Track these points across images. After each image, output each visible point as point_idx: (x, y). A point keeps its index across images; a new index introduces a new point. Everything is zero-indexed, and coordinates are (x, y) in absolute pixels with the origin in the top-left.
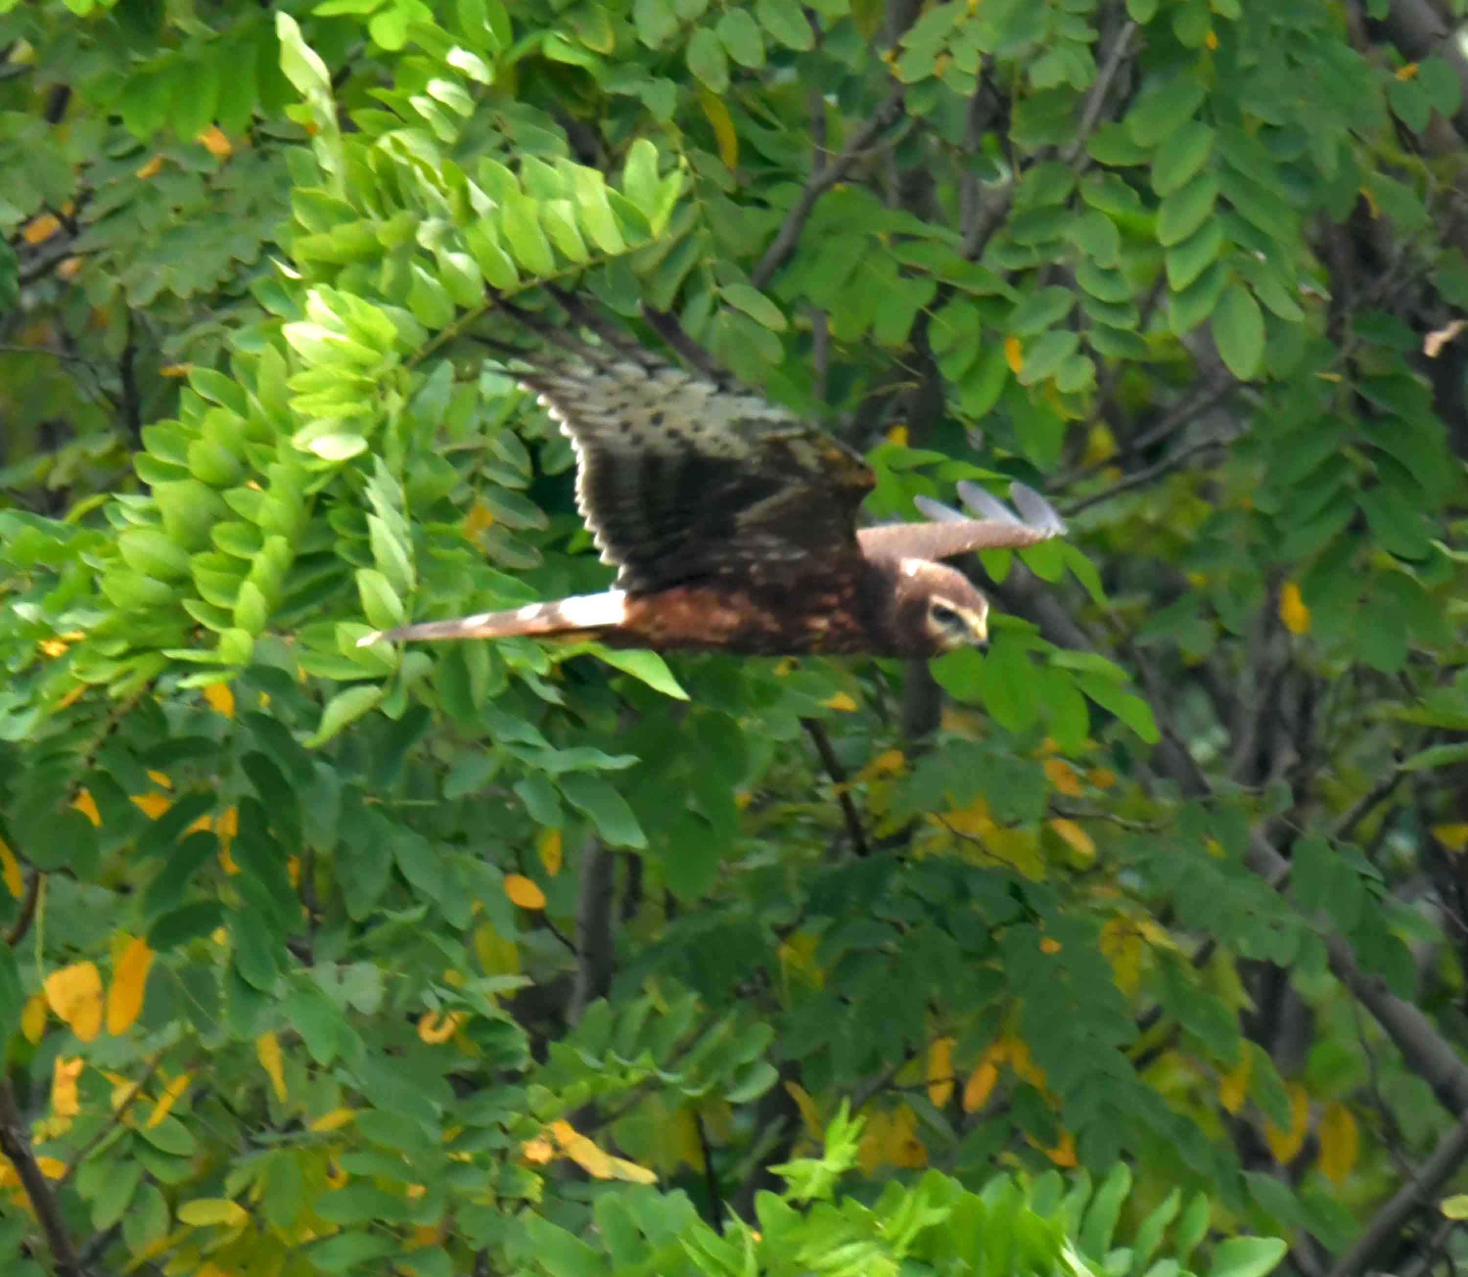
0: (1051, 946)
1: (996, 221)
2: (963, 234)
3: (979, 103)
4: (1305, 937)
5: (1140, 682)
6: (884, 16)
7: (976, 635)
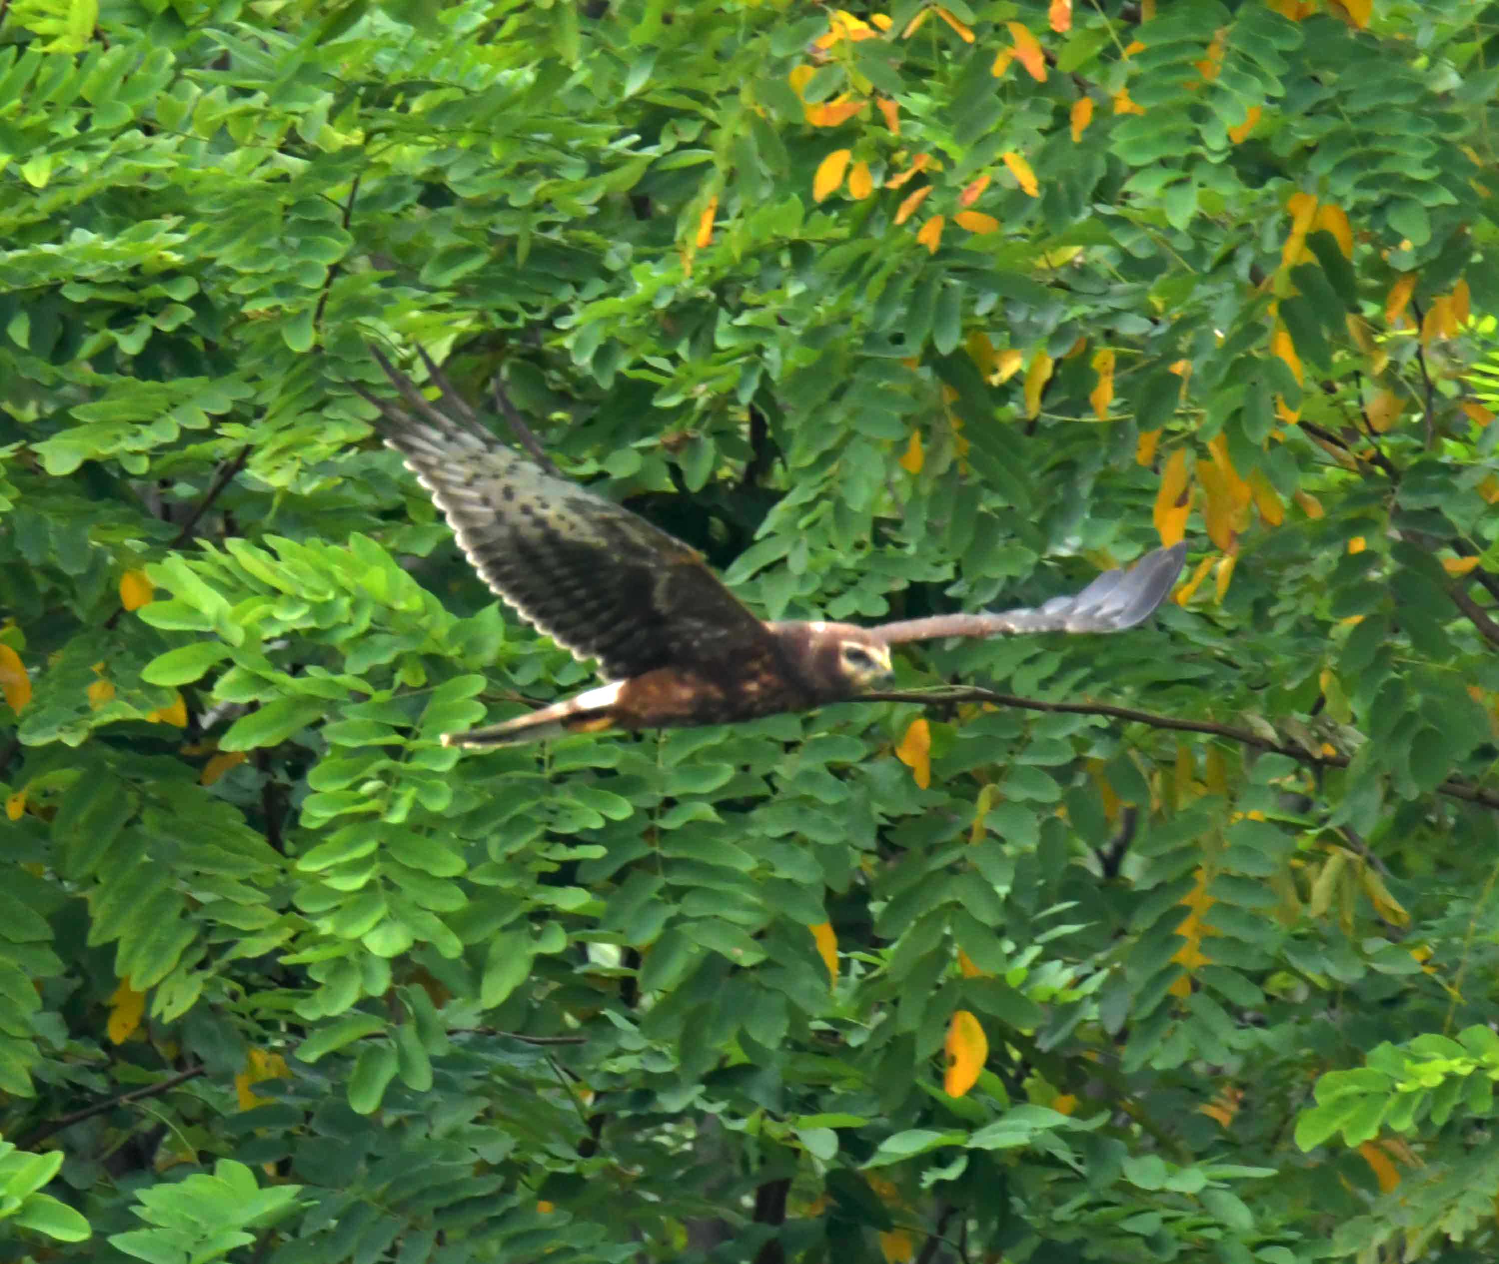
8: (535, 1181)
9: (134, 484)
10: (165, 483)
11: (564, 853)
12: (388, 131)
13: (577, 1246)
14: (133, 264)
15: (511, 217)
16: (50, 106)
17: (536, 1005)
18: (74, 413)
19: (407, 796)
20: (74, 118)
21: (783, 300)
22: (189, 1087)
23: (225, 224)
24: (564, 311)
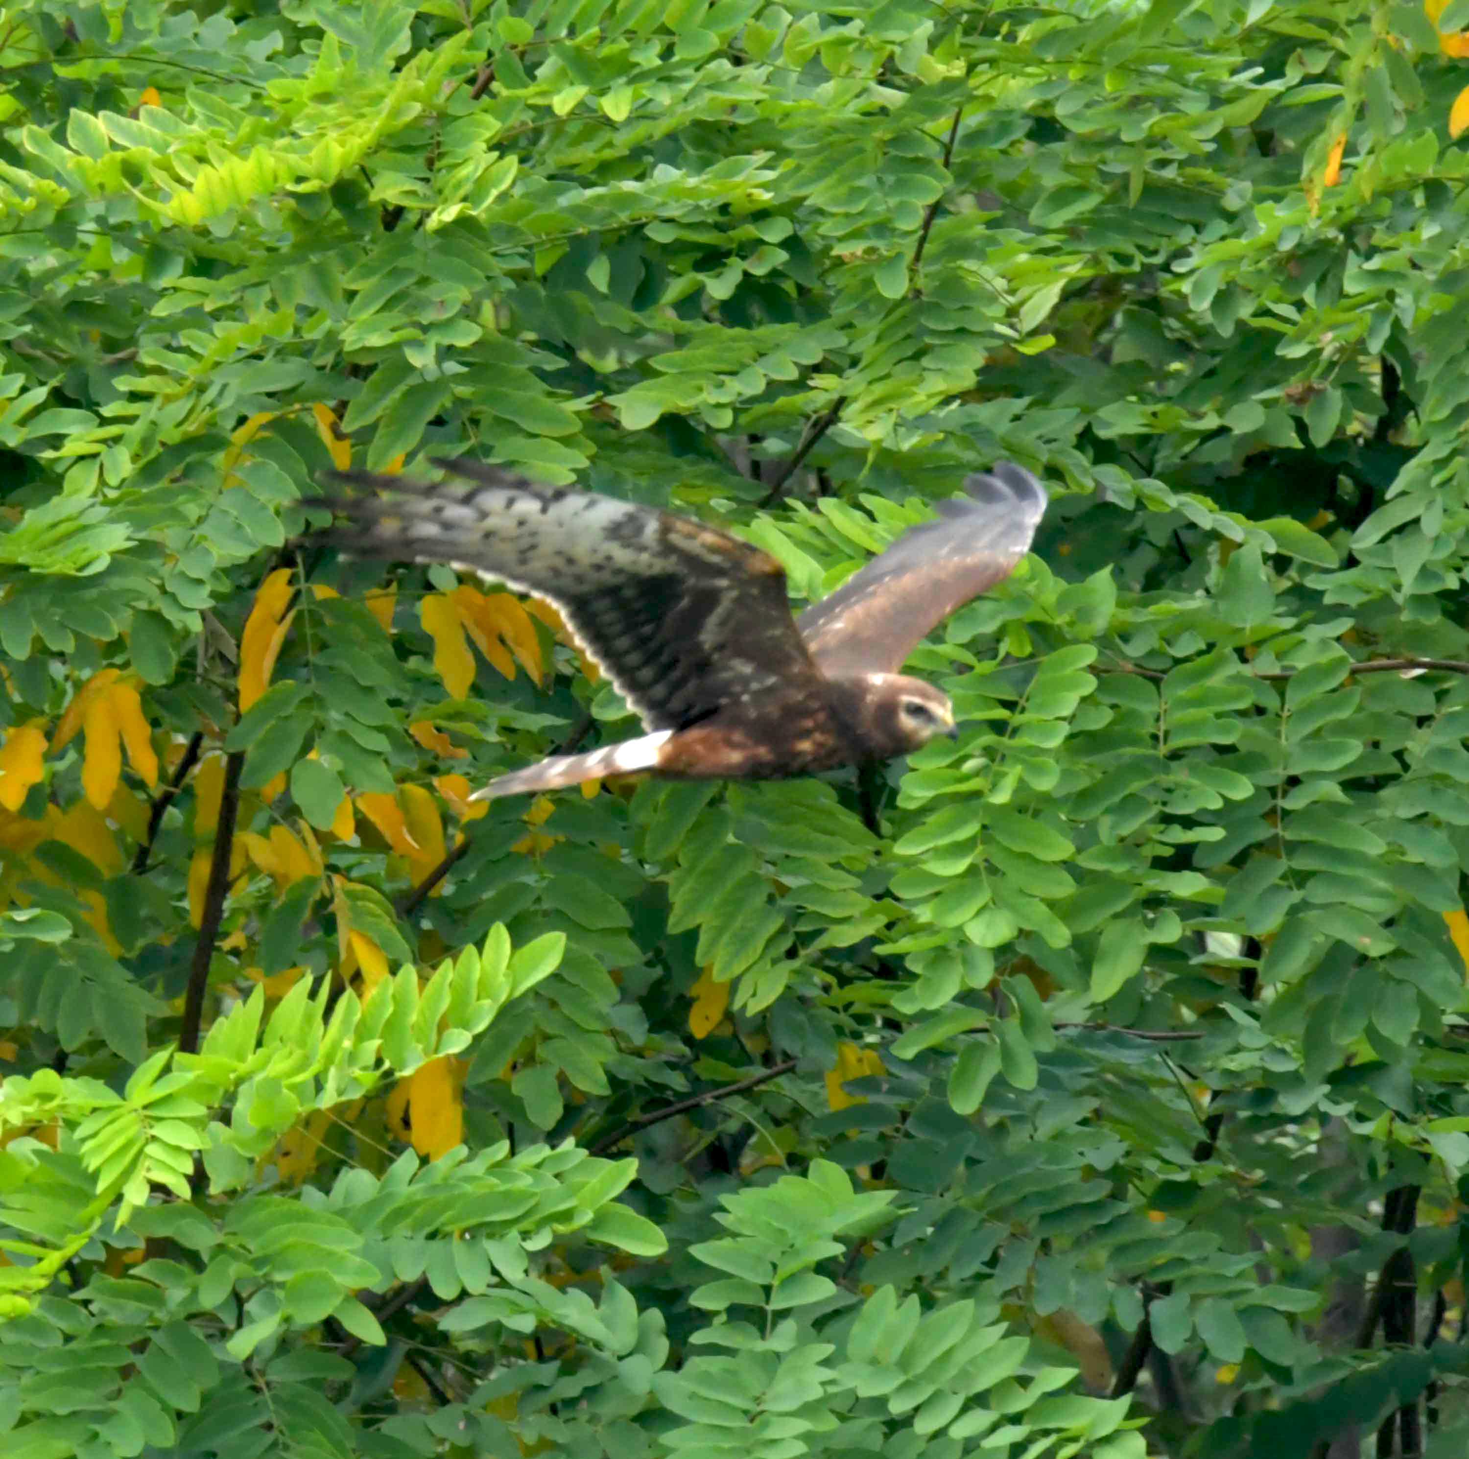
8: (1149, 1187)
9: (722, 439)
10: (755, 439)
11: (1180, 835)
12: (992, 62)
13: (1188, 1256)
14: (720, 202)
15: (1124, 154)
16: (630, 34)
17: (1149, 998)
18: (655, 363)
19: (1013, 774)
20: (657, 47)
21: (1416, 241)
22: (778, 1085)
23: (816, 160)
24: (1182, 253)
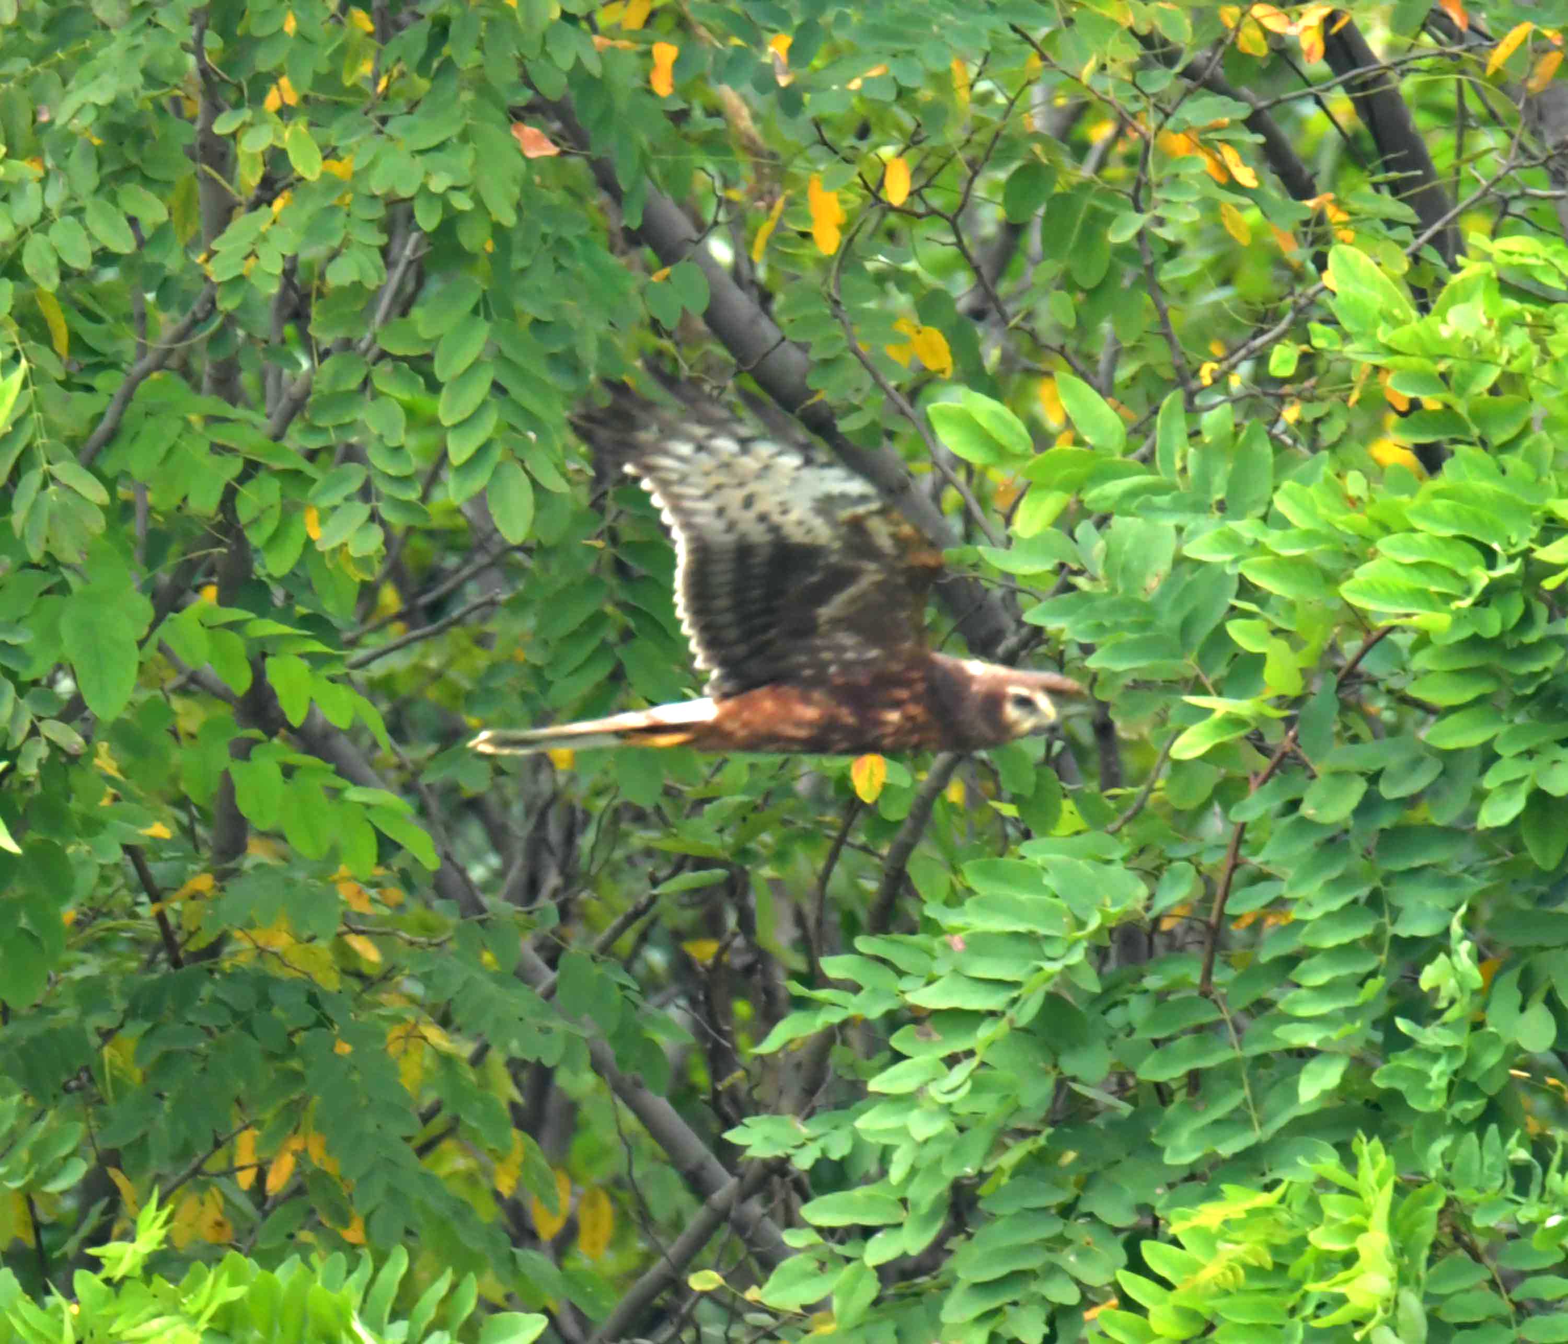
0: (344, 1048)
1: (297, 407)
2: (268, 416)
3: (283, 299)
4: (571, 1041)
5: (423, 811)
6: (198, 225)
7: (1046, 716)
